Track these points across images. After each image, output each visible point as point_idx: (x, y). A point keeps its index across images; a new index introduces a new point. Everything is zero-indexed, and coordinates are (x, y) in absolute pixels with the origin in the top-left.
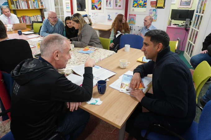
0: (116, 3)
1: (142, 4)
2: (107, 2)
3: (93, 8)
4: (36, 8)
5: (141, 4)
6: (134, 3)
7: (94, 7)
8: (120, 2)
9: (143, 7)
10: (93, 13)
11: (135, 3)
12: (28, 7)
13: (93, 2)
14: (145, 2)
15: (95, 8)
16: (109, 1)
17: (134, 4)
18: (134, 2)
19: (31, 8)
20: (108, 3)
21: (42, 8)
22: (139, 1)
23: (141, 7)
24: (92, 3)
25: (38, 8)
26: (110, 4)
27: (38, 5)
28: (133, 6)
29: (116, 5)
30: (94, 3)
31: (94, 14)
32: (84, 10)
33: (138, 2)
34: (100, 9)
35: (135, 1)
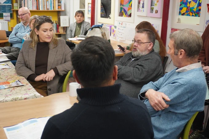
0: (152, 5)
1: (195, 10)
2: (139, 3)
3: (121, 14)
4: (50, 10)
5: (193, 8)
6: (181, 7)
7: (123, 11)
8: (158, 4)
9: (196, 16)
10: (121, 22)
11: (183, 5)
12: (38, 7)
13: (122, 3)
14: (200, 5)
15: (124, 14)
16: (141, 2)
17: (181, 9)
18: (181, 5)
19: (41, 9)
20: (141, 5)
21: (60, 10)
22: (190, 2)
23: (193, 16)
24: (121, 5)
25: (53, 10)
26: (143, 7)
27: (54, 5)
28: (180, 13)
29: (152, 10)
30: (123, 5)
31: (120, 25)
32: (109, 17)
33: (188, 5)
34: (130, 16)
35: (183, 3)
